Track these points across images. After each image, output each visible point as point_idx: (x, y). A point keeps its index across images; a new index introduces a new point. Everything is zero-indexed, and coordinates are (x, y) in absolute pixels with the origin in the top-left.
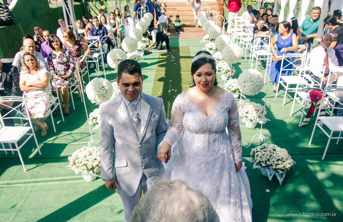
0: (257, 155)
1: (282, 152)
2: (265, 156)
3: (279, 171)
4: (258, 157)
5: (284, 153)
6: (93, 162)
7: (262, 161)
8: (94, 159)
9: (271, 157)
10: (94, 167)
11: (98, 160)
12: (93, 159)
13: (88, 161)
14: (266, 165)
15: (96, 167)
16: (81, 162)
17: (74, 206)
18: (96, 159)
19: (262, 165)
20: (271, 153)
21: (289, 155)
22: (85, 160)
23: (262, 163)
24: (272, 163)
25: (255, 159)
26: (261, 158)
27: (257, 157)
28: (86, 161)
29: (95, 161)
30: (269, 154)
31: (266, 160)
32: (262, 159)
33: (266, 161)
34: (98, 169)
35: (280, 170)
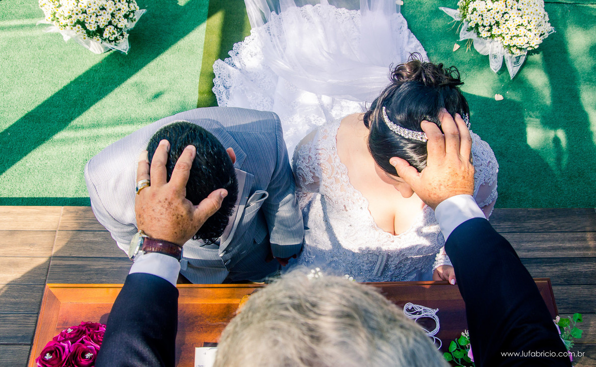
0: (474, 9)
1: (533, 5)
2: (491, 15)
3: (514, 50)
4: (475, 12)
5: (537, 8)
6: (97, 16)
7: (482, 25)
8: (99, 9)
9: (505, 16)
10: (102, 27)
11: (108, 10)
12: (96, 9)
13: (85, 12)
14: (489, 34)
15: (107, 26)
16: (71, 17)
17: (72, 113)
18: (103, 9)
19: (480, 34)
20: (506, 7)
21: (546, 13)
22: (77, 12)
23: (480, 29)
24: (504, 31)
25: (468, 17)
26: (480, 17)
27: (472, 13)
28: (80, 15)
29: (102, 12)
30: (501, 8)
31: (492, 24)
32: (482, 19)
33: (490, 26)
34: (111, 31)
35: (517, 48)
